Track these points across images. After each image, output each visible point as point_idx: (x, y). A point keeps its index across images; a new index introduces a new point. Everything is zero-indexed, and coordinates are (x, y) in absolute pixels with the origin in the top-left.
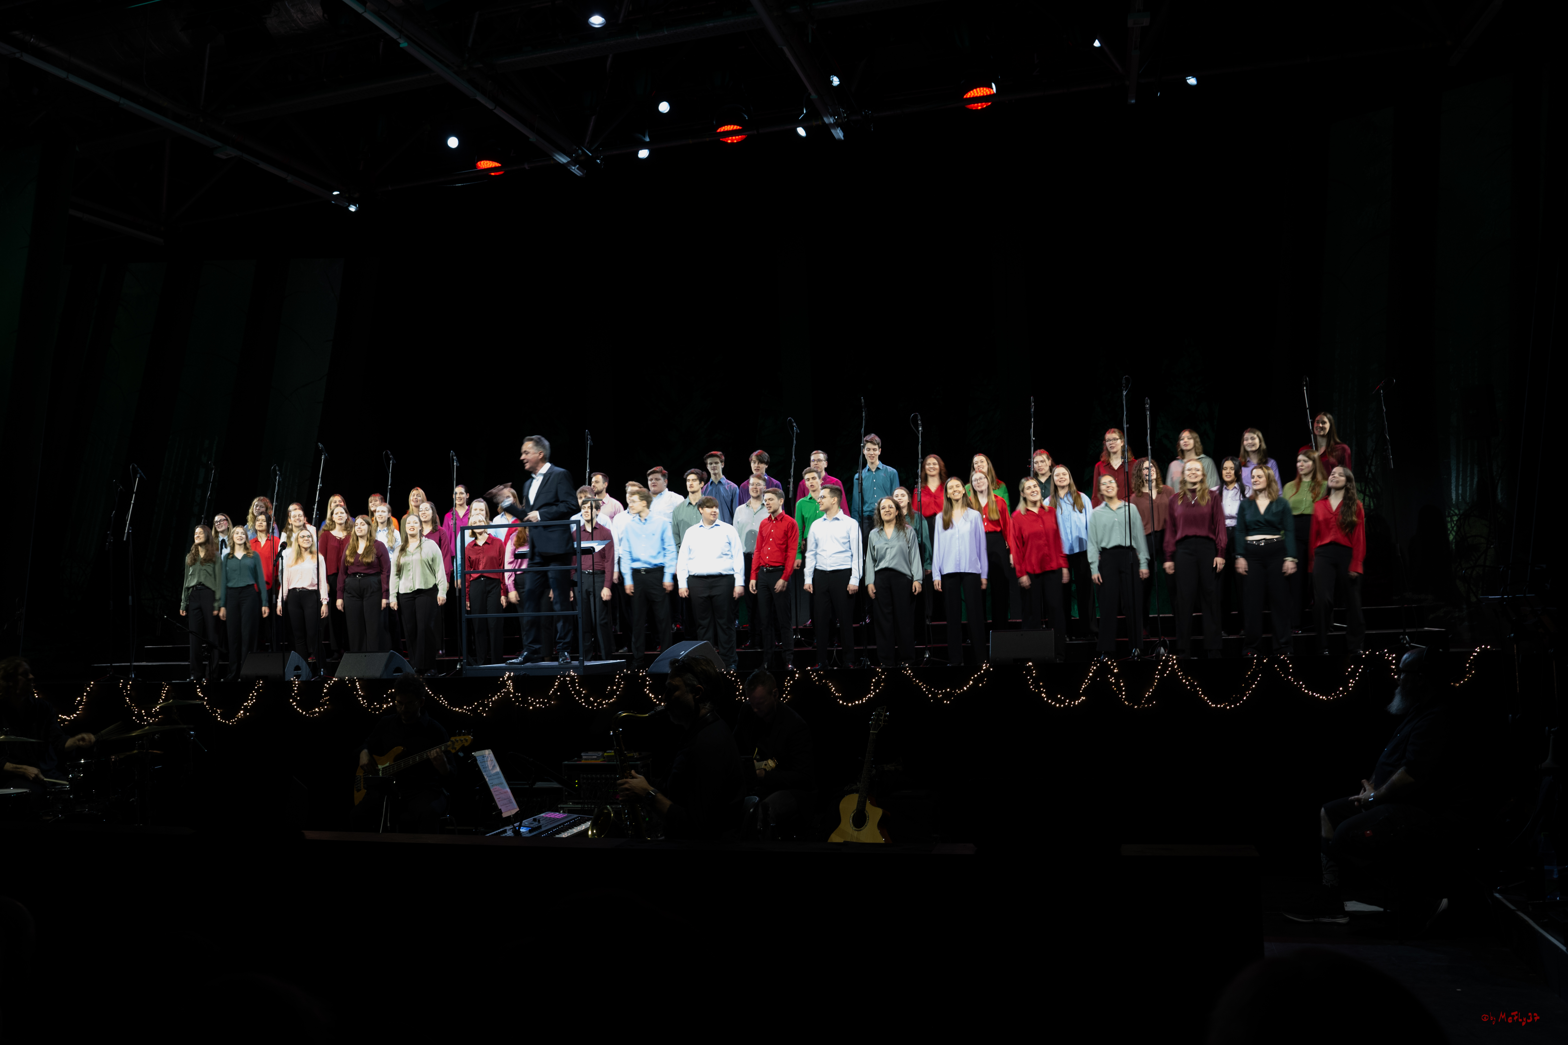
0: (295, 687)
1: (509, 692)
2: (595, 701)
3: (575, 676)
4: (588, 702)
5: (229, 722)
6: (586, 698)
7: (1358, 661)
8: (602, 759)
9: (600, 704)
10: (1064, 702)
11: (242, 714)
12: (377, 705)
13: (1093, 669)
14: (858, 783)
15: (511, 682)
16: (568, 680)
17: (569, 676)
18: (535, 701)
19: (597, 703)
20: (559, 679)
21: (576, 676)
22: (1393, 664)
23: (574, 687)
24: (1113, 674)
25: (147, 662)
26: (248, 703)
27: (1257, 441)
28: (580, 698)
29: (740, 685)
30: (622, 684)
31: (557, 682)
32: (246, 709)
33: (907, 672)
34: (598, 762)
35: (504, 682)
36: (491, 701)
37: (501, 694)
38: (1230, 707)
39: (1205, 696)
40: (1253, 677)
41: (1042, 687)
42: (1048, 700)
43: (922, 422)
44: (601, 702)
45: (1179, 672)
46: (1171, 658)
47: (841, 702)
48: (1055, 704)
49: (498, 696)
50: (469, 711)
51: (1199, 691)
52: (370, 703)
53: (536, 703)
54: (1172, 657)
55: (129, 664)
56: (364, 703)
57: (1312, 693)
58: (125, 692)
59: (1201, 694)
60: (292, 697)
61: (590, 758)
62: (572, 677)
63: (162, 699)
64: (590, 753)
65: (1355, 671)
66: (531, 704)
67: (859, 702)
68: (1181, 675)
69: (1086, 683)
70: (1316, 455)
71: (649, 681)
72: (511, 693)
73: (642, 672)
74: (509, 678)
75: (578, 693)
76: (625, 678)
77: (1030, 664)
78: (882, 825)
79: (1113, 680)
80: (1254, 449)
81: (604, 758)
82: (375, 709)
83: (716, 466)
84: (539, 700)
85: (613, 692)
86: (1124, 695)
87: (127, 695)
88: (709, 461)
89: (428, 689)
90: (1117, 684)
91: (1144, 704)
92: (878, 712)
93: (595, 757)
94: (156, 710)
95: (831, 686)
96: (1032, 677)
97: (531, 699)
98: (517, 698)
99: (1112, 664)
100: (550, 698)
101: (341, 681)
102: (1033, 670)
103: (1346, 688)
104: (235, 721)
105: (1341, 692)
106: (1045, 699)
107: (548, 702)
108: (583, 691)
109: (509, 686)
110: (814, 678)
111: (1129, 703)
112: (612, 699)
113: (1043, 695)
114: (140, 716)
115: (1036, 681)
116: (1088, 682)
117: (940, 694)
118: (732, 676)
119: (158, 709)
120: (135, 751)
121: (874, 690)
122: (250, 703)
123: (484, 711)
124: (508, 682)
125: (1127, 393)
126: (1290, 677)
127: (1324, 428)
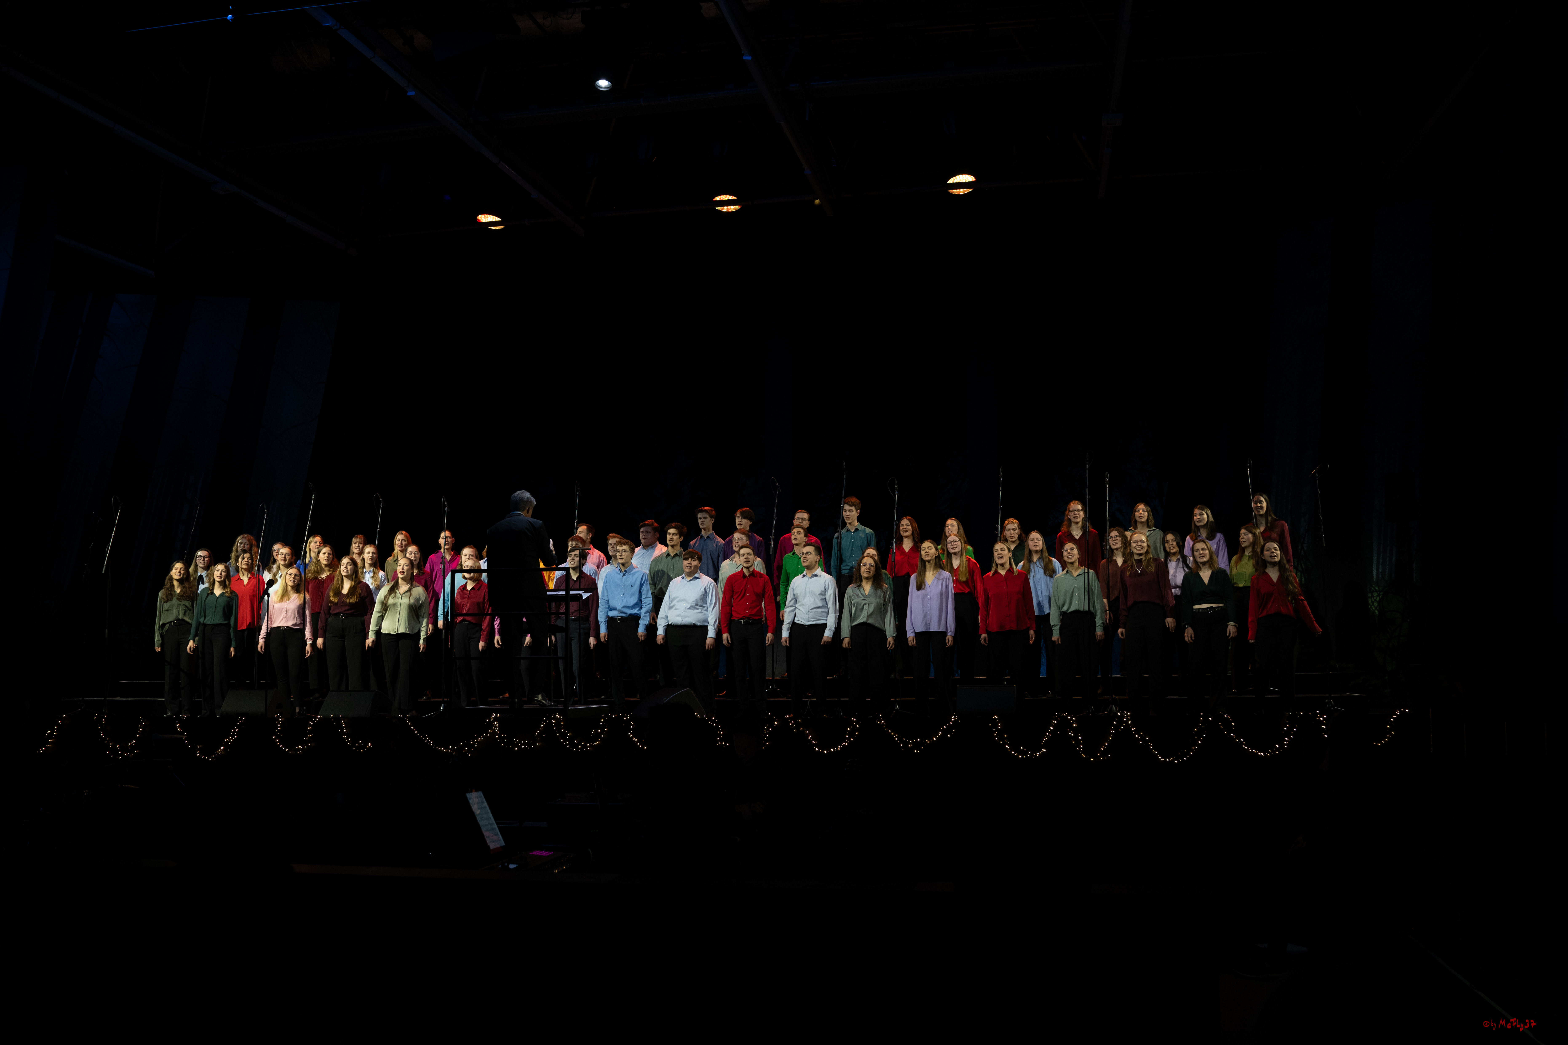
0: (277, 723)
1: (495, 733)
2: (579, 744)
4: (572, 744)
5: (209, 757)
6: (571, 740)
7: (1293, 721)
9: (585, 746)
10: (1026, 754)
11: (220, 749)
13: (1054, 723)
15: (497, 723)
16: (554, 723)
17: (555, 719)
18: (520, 742)
19: (581, 745)
20: (545, 721)
21: (561, 719)
23: (559, 730)
24: (1072, 729)
25: (122, 697)
26: (229, 740)
27: (1206, 516)
28: (565, 741)
30: (606, 728)
31: (543, 724)
32: (227, 745)
33: (881, 722)
35: (490, 723)
36: (477, 742)
37: (486, 735)
38: (1178, 761)
39: (1155, 751)
40: (1199, 734)
41: (1006, 739)
42: (1011, 751)
43: (898, 487)
44: (586, 744)
45: (1133, 727)
46: (1124, 714)
47: (817, 749)
48: (1018, 756)
49: (484, 737)
50: (454, 750)
51: (1150, 746)
52: (354, 741)
53: (521, 745)
54: (1127, 714)
55: (103, 699)
56: (349, 741)
57: (1252, 750)
58: (99, 726)
59: (1151, 749)
60: (275, 734)
62: (558, 720)
63: (139, 734)
65: (1290, 730)
66: (516, 745)
67: (834, 750)
68: (1134, 731)
70: (1258, 531)
71: (633, 726)
72: (497, 734)
74: (495, 719)
75: (564, 735)
76: (609, 722)
77: (996, 717)
79: (1072, 734)
80: (1204, 524)
82: (360, 747)
83: (705, 522)
84: (525, 742)
85: (597, 735)
86: (1081, 748)
87: (102, 729)
88: (699, 516)
89: (413, 728)
90: (1075, 738)
91: (1099, 757)
95: (808, 734)
96: (997, 730)
97: (516, 741)
98: (502, 738)
99: (1071, 719)
100: (535, 740)
101: (325, 718)
102: (998, 723)
103: (1281, 745)
104: (215, 757)
105: (1278, 749)
106: (1009, 751)
107: (534, 744)
108: (568, 733)
109: (495, 727)
110: (792, 725)
111: (1086, 756)
112: (596, 742)
113: (1007, 746)
114: (114, 750)
115: (1001, 733)
116: (1048, 736)
117: (911, 744)
119: (134, 743)
121: (849, 739)
122: (232, 739)
123: (469, 751)
124: (494, 724)
125: (1089, 467)
126: (1232, 735)
127: (1262, 508)
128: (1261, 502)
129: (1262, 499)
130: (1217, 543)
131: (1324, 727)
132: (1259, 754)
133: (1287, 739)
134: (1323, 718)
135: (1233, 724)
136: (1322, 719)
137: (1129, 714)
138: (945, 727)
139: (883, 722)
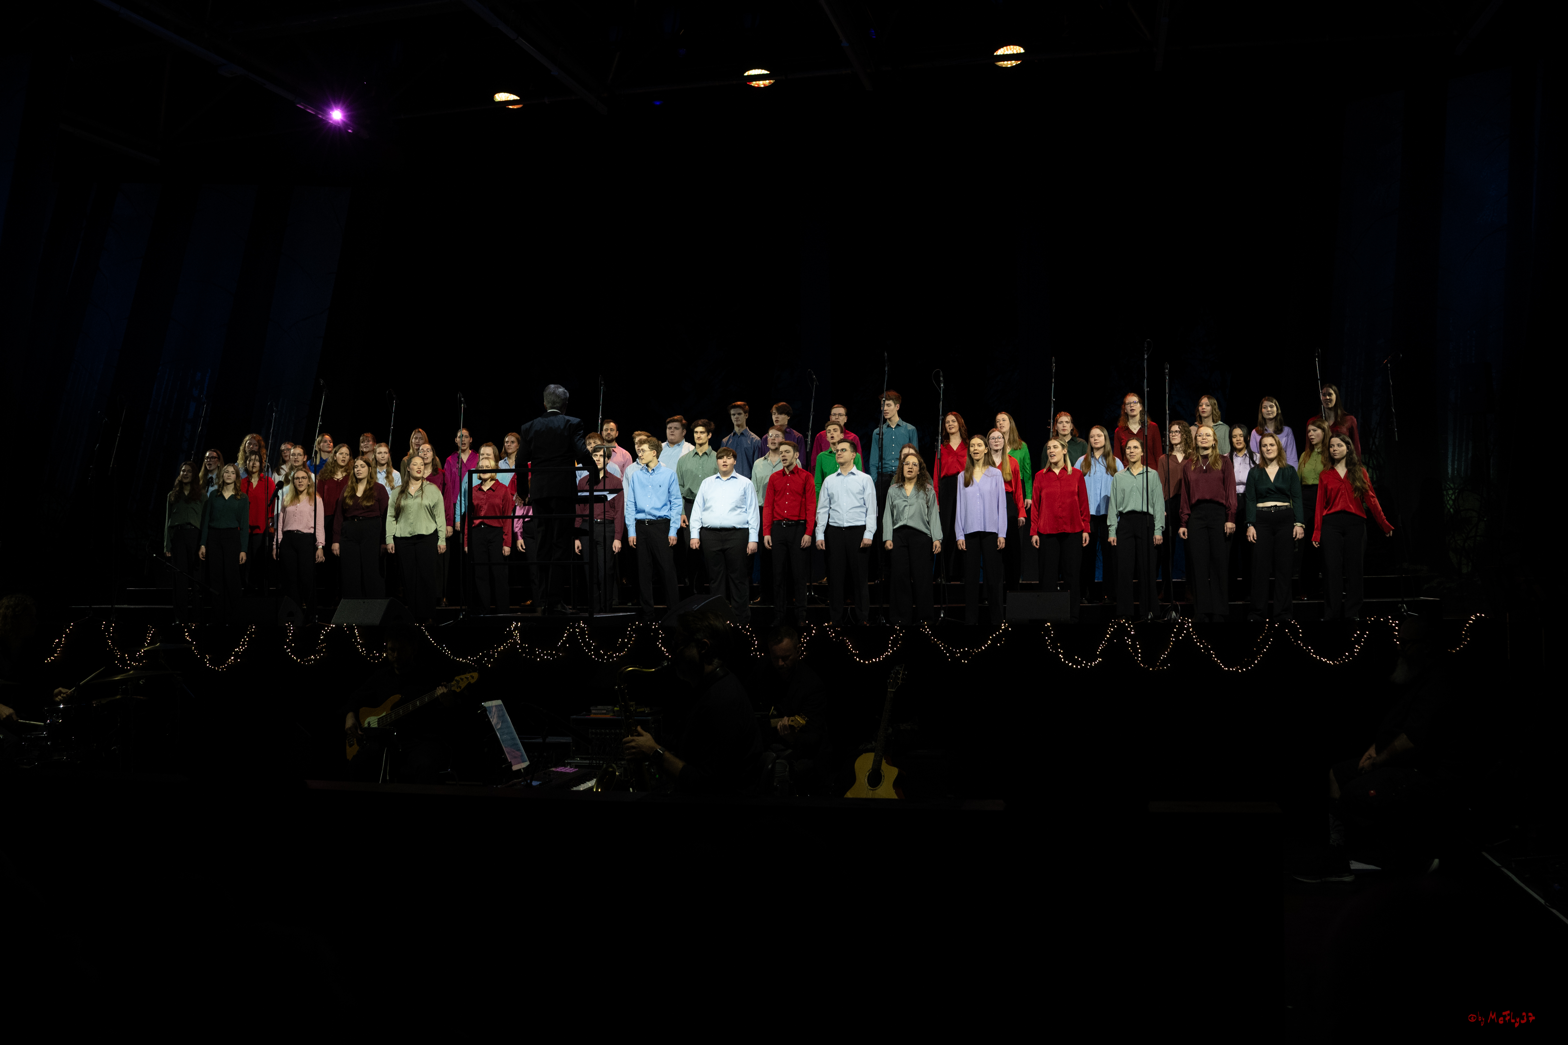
0: (290, 632)
1: (516, 643)
2: (605, 654)
3: (584, 627)
4: (597, 654)
5: (219, 668)
6: (596, 650)
7: (1363, 627)
8: (612, 714)
9: (611, 657)
10: (1080, 663)
11: (233, 660)
12: (376, 653)
13: (1110, 631)
14: (873, 742)
15: (518, 633)
16: (577, 632)
17: (579, 627)
18: (542, 652)
19: (607, 655)
20: (568, 630)
21: (586, 627)
22: (1396, 631)
23: (584, 639)
24: (1130, 636)
25: (128, 605)
26: (240, 649)
27: (1275, 409)
28: (590, 651)
29: (755, 641)
30: (633, 637)
31: (566, 633)
32: (237, 655)
33: (926, 630)
34: (608, 716)
35: (511, 632)
36: (497, 652)
37: (507, 645)
38: (1242, 670)
39: (1218, 660)
40: (1265, 641)
41: (1059, 647)
42: (1065, 661)
43: (943, 379)
44: (612, 655)
45: (1194, 635)
46: (1186, 620)
47: (858, 659)
48: (1072, 665)
49: (504, 647)
50: (473, 661)
51: (1212, 654)
52: (369, 652)
53: (543, 655)
54: (1188, 621)
55: (110, 606)
56: (363, 651)
57: (1320, 658)
58: (107, 635)
59: (1214, 658)
60: (287, 644)
61: (599, 713)
62: (582, 629)
63: (147, 643)
64: (599, 707)
65: (1360, 636)
66: (539, 656)
67: (876, 660)
68: (1195, 638)
69: (1103, 644)
70: (1326, 425)
71: (661, 635)
72: (518, 644)
73: (655, 626)
74: (516, 628)
75: (588, 645)
76: (637, 630)
77: (1049, 624)
78: (897, 784)
79: (1129, 642)
80: (1271, 417)
81: (614, 712)
82: (375, 658)
83: (738, 418)
84: (547, 652)
85: (624, 645)
86: (1140, 657)
87: (110, 638)
88: (732, 412)
89: (430, 638)
90: (1133, 646)
91: (1159, 666)
92: (896, 670)
93: (605, 711)
94: (140, 654)
95: (848, 643)
96: (1050, 638)
97: (538, 651)
98: (524, 649)
99: (1129, 626)
100: (558, 650)
101: (339, 627)
102: (1051, 630)
103: (1352, 653)
104: (225, 667)
105: (1347, 657)
106: (1063, 660)
107: (557, 654)
108: (592, 643)
109: (516, 636)
110: (831, 634)
111: (1144, 665)
112: (623, 652)
113: (1060, 655)
114: (122, 660)
115: (1054, 641)
116: (1105, 644)
117: (958, 653)
118: (747, 630)
119: (142, 653)
120: (118, 697)
121: (892, 648)
122: (242, 648)
123: (489, 661)
124: (515, 633)
125: (1147, 357)
126: (1299, 642)
127: (1331, 400)
128: (1330, 395)
129: (1332, 392)
130: (1286, 437)
131: (1397, 633)
132: (1328, 662)
133: (1357, 646)
134: (1395, 623)
135: (1300, 631)
136: (1394, 625)
137: (1190, 620)
138: (994, 635)
139: (928, 630)
